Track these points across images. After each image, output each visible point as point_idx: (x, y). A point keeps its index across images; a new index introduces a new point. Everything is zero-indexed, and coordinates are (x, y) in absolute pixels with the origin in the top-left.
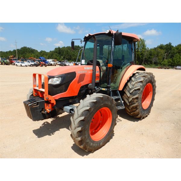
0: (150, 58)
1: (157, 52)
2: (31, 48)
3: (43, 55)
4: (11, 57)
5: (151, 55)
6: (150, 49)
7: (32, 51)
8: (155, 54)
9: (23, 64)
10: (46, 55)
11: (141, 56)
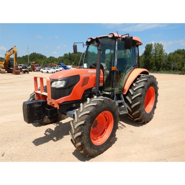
0: (168, 63)
1: (176, 57)
2: (40, 54)
3: (53, 61)
4: (33, 63)
5: (169, 60)
6: (168, 54)
7: (41, 57)
8: (174, 59)
9: (49, 71)
10: (56, 61)
11: (159, 62)
